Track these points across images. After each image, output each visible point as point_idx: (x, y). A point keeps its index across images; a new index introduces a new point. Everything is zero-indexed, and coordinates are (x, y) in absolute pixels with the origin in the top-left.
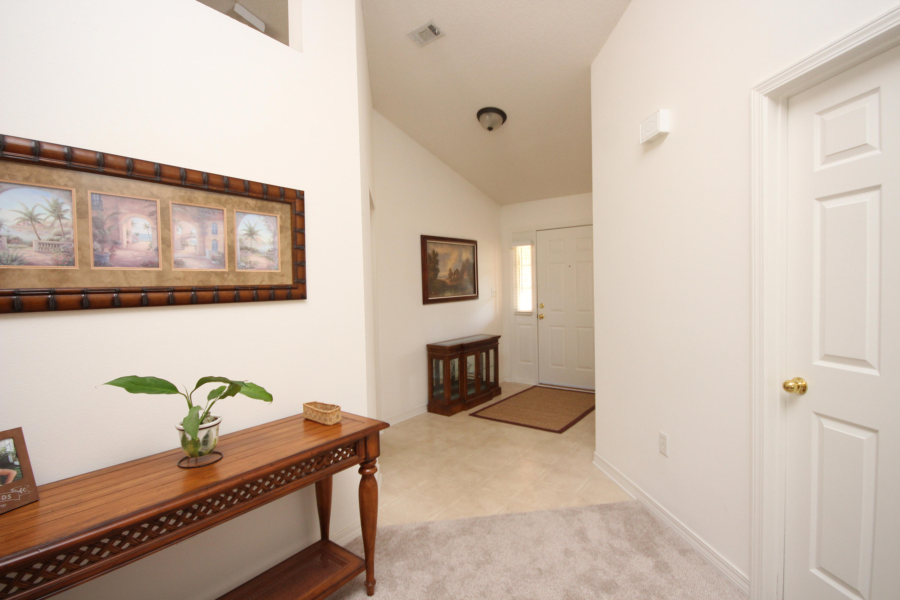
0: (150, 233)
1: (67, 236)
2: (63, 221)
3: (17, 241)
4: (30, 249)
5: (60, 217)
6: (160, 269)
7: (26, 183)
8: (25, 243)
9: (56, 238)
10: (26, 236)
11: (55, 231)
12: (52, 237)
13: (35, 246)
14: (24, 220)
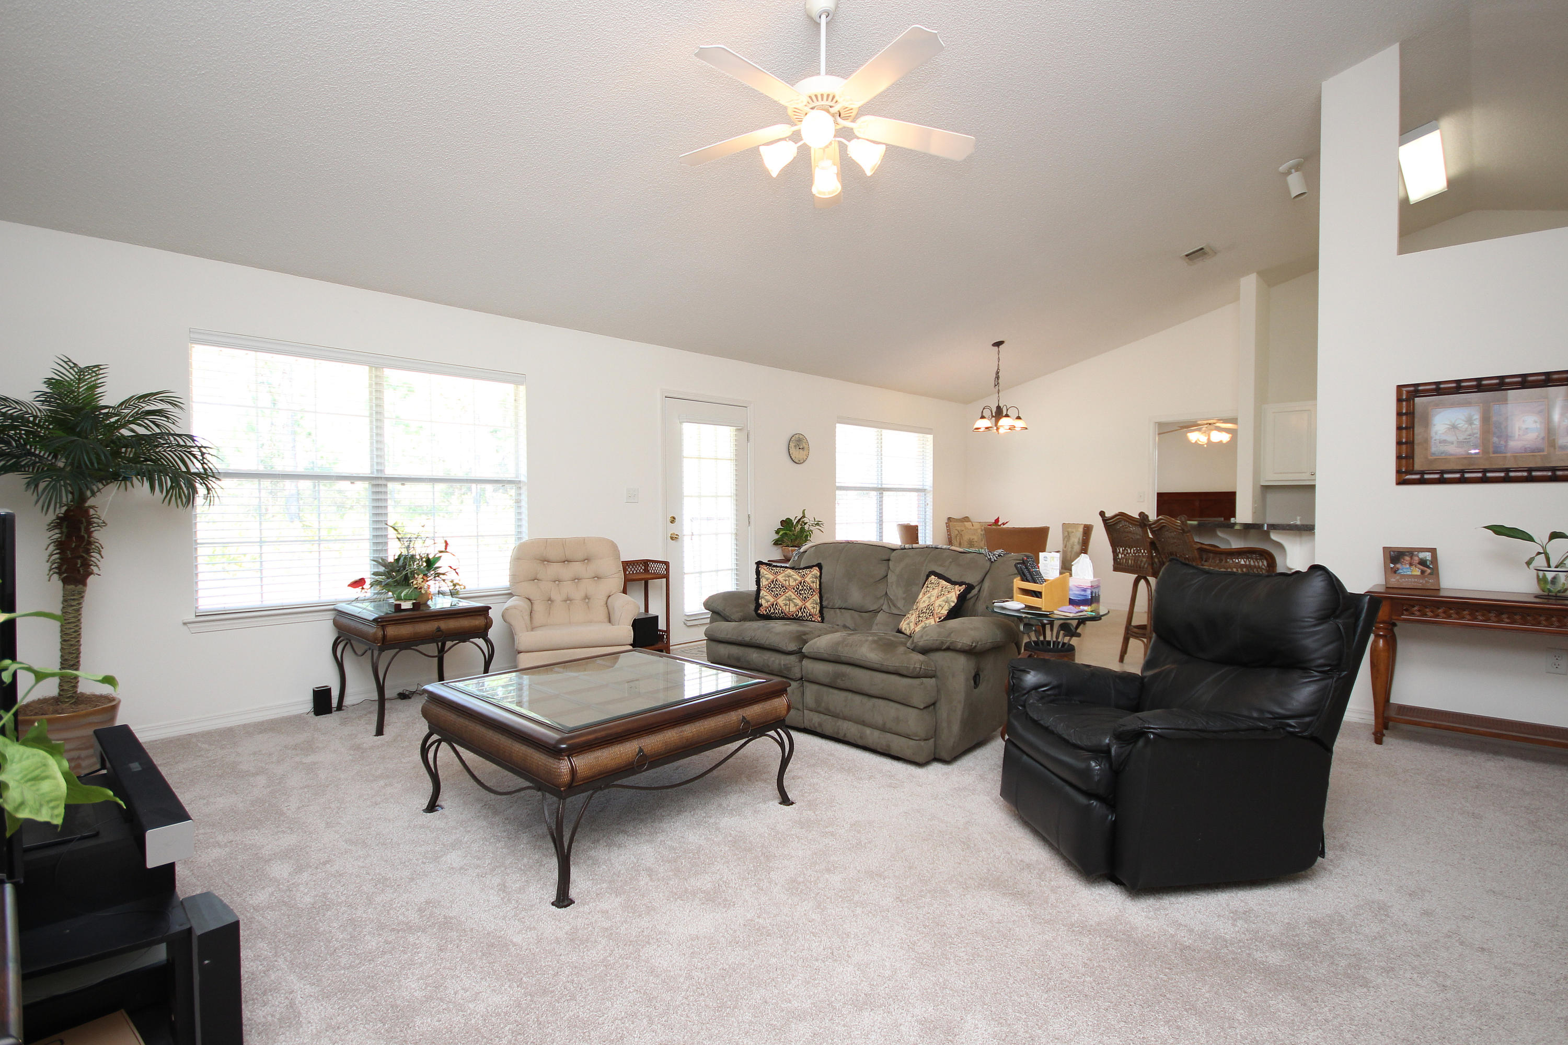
0: (1538, 426)
1: (1475, 436)
2: (1474, 426)
3: (1445, 441)
4: (1452, 445)
5: (1471, 424)
6: (1545, 453)
7: (1453, 405)
8: (1449, 442)
9: (1468, 437)
10: (1450, 438)
11: (1468, 433)
12: (1465, 437)
13: (1455, 444)
14: (1449, 429)
